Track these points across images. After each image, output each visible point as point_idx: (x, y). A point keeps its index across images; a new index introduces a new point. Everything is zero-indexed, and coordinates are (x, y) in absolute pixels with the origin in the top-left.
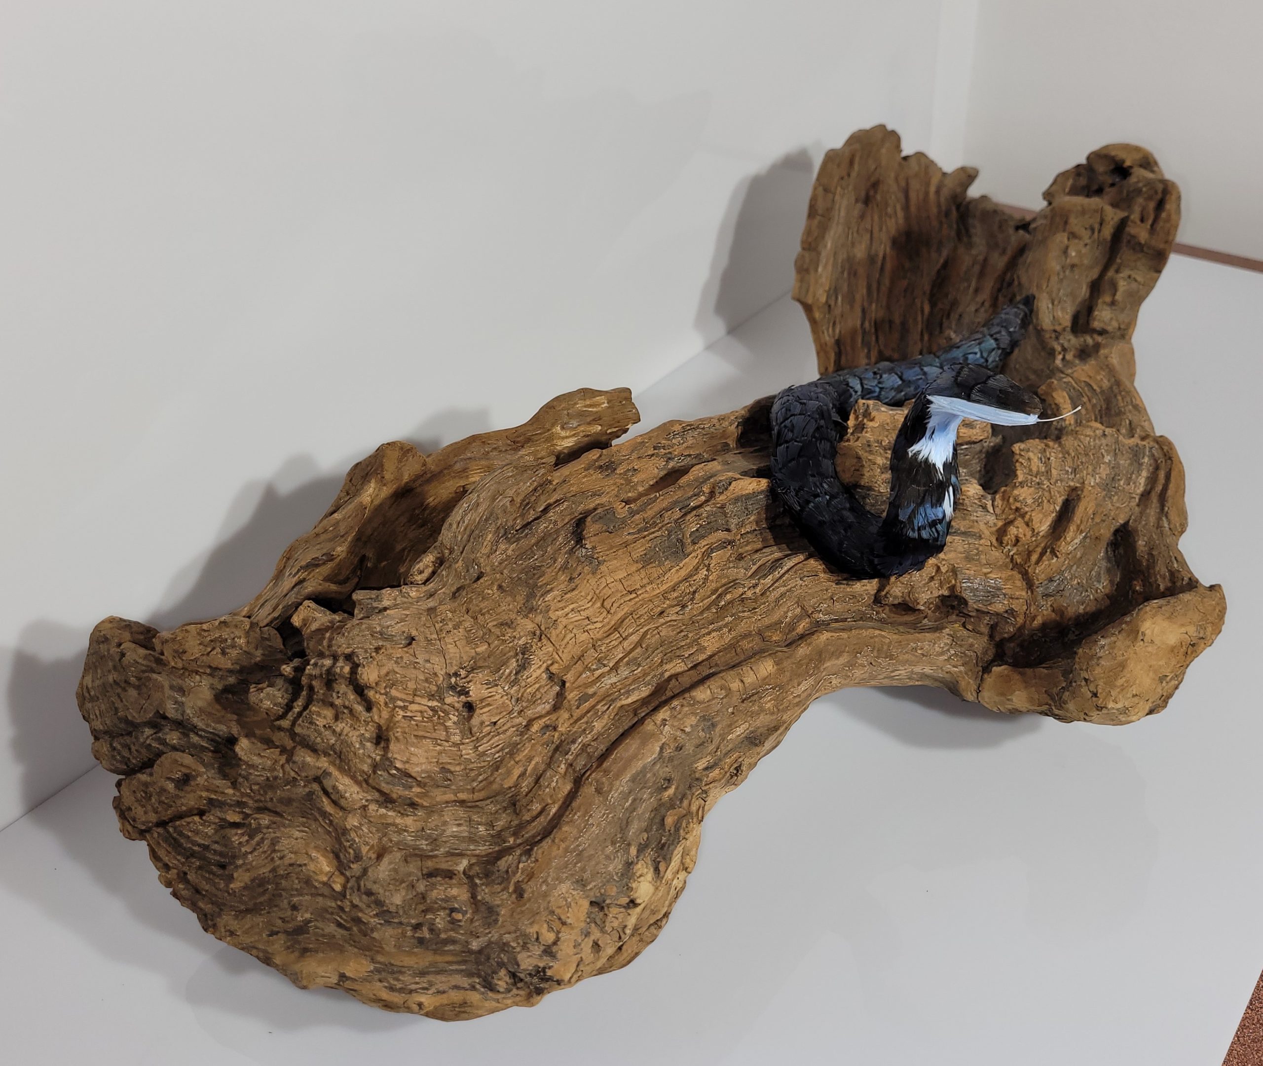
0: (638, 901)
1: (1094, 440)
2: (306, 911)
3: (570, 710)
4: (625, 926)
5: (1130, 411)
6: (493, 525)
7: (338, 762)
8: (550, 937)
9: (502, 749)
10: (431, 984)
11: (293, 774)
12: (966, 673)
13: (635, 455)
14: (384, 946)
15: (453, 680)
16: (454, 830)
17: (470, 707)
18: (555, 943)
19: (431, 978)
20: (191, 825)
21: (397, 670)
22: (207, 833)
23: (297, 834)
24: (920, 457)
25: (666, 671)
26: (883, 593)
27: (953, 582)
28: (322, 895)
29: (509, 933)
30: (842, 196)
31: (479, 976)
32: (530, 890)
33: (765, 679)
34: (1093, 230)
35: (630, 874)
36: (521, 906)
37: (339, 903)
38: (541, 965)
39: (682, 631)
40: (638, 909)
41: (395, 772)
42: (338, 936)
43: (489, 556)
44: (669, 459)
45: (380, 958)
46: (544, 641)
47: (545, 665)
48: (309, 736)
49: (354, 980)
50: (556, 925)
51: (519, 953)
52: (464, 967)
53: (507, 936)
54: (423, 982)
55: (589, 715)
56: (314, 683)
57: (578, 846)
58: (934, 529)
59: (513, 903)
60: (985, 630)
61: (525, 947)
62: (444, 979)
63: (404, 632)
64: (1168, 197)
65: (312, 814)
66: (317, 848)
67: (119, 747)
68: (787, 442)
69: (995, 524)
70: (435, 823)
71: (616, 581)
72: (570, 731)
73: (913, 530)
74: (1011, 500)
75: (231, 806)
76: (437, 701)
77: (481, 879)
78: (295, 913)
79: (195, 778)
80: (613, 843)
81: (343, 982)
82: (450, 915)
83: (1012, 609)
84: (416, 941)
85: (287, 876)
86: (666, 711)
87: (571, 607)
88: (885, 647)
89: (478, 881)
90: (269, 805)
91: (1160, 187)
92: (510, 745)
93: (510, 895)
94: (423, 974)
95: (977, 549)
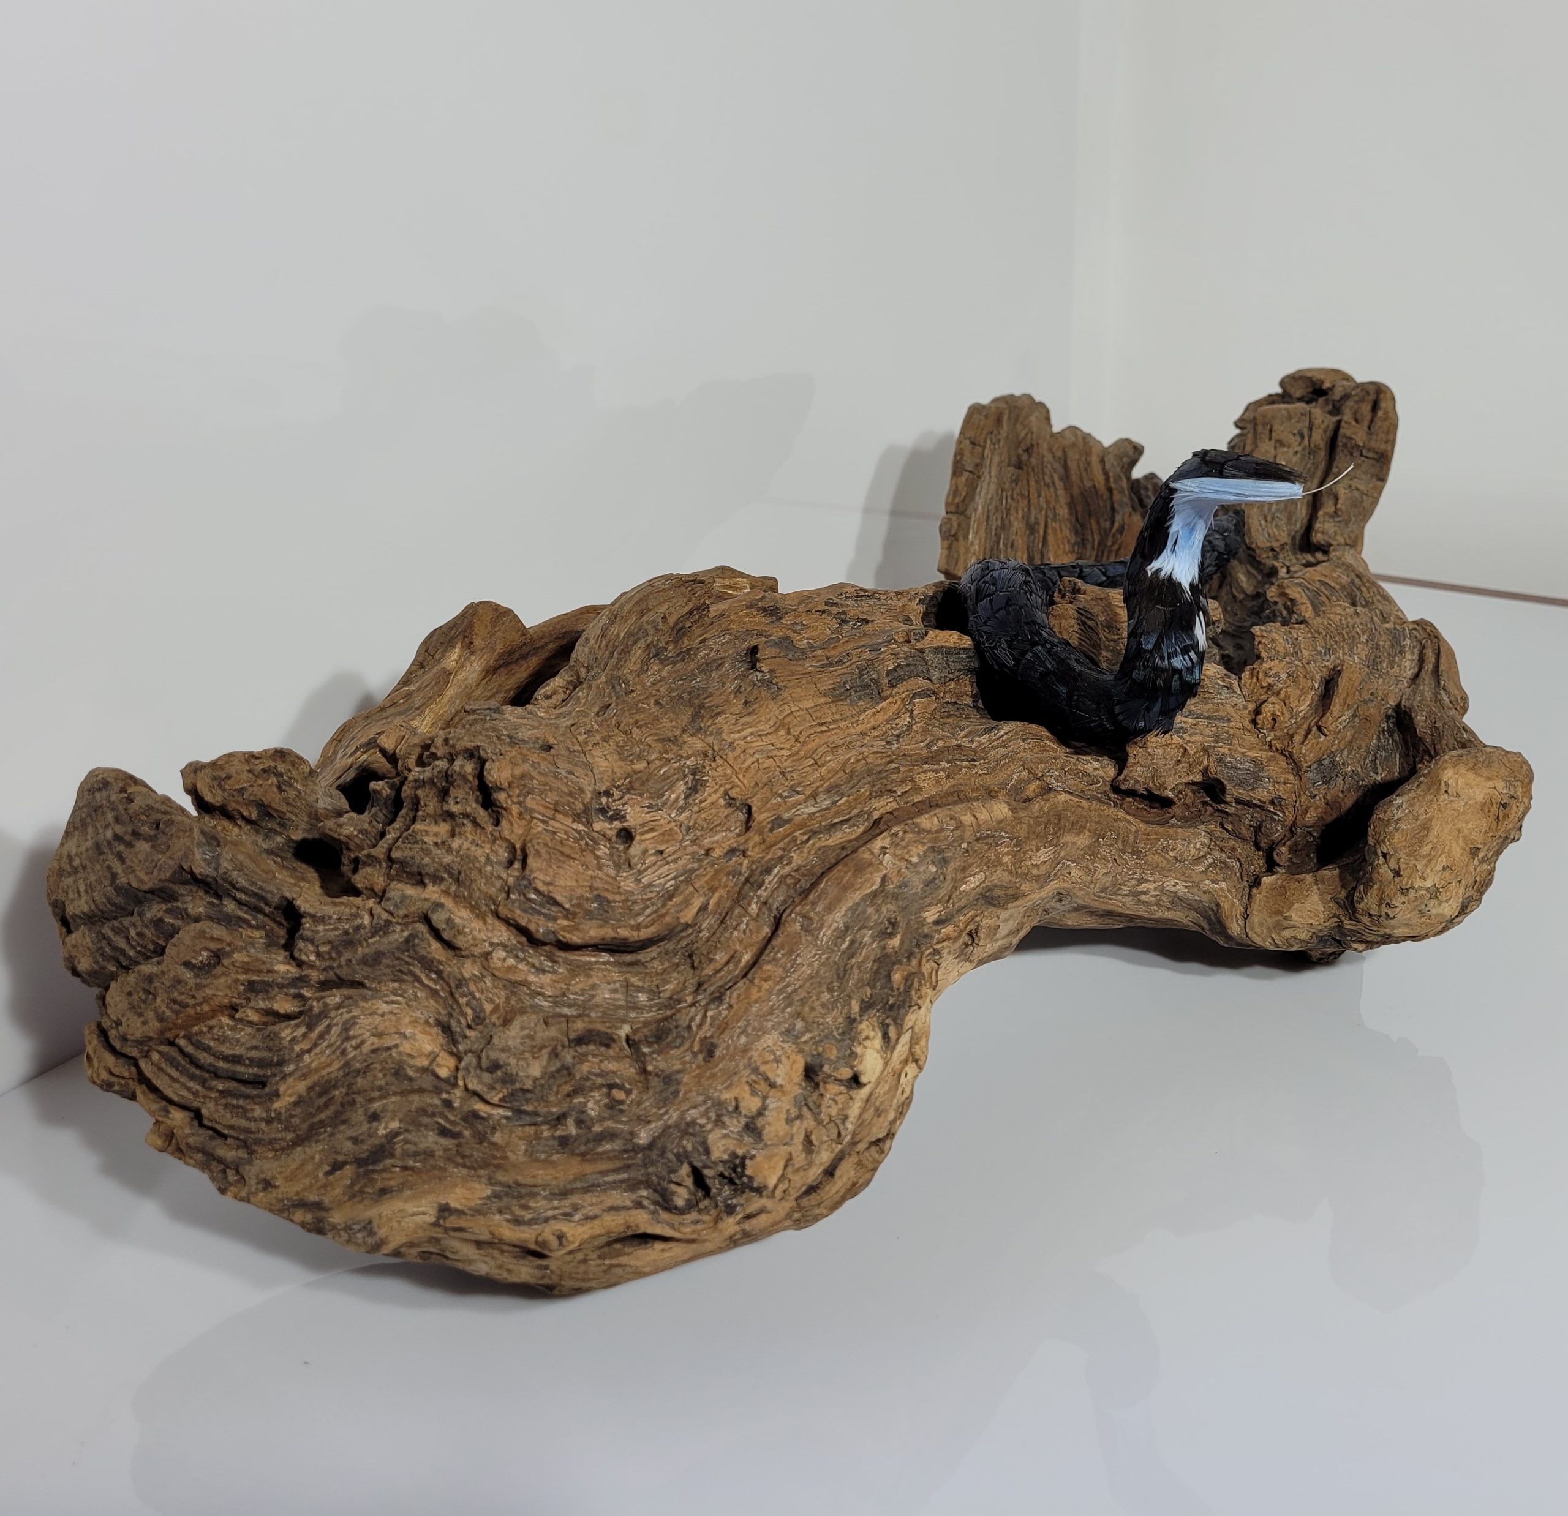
0: (863, 1079)
1: (1346, 619)
2: (393, 1119)
3: (761, 833)
4: (846, 1117)
5: (1379, 601)
6: (643, 640)
7: (453, 888)
8: (751, 1104)
9: (674, 878)
10: (576, 1208)
11: (385, 916)
12: (1229, 891)
13: (802, 608)
14: (509, 1154)
15: (604, 800)
16: (607, 996)
17: (627, 836)
18: (760, 1113)
19: (575, 1199)
20: (215, 1030)
21: (533, 774)
22: (238, 1040)
23: (384, 1008)
24: (1162, 574)
25: (875, 809)
26: (1122, 777)
27: (1205, 762)
28: (421, 1091)
29: (695, 1107)
30: (993, 452)
31: (647, 1184)
32: (724, 1045)
33: (1000, 822)
34: (1302, 436)
35: (853, 1034)
36: (710, 1069)
37: (445, 1096)
38: (740, 1152)
39: (892, 762)
40: (864, 1092)
41: (533, 896)
42: (439, 1153)
43: (638, 676)
44: (843, 621)
45: (500, 1176)
46: (719, 761)
47: (722, 789)
48: (413, 858)
49: (460, 1213)
50: (763, 1087)
51: (710, 1131)
52: (625, 1176)
53: (692, 1111)
54: (566, 1204)
55: (786, 841)
56: (420, 792)
57: (788, 986)
58: (1186, 657)
59: (699, 1067)
60: (1248, 834)
61: (719, 1122)
62: (594, 1200)
63: (538, 738)
64: (1382, 396)
65: (411, 973)
66: (415, 1022)
67: (110, 934)
68: (989, 595)
69: (1245, 707)
70: (580, 986)
71: (801, 709)
72: (762, 858)
73: (1162, 658)
74: (1261, 676)
75: (281, 986)
76: (583, 824)
77: (650, 1044)
78: (375, 1124)
79: (229, 955)
80: (830, 990)
81: (445, 1219)
82: (609, 1095)
83: (1280, 797)
84: (556, 1143)
85: (366, 1070)
86: (885, 838)
87: (750, 730)
88: (1132, 837)
89: (646, 1050)
90: (344, 973)
91: (1372, 389)
92: (685, 872)
93: (695, 1055)
94: (564, 1194)
95: (1227, 732)
